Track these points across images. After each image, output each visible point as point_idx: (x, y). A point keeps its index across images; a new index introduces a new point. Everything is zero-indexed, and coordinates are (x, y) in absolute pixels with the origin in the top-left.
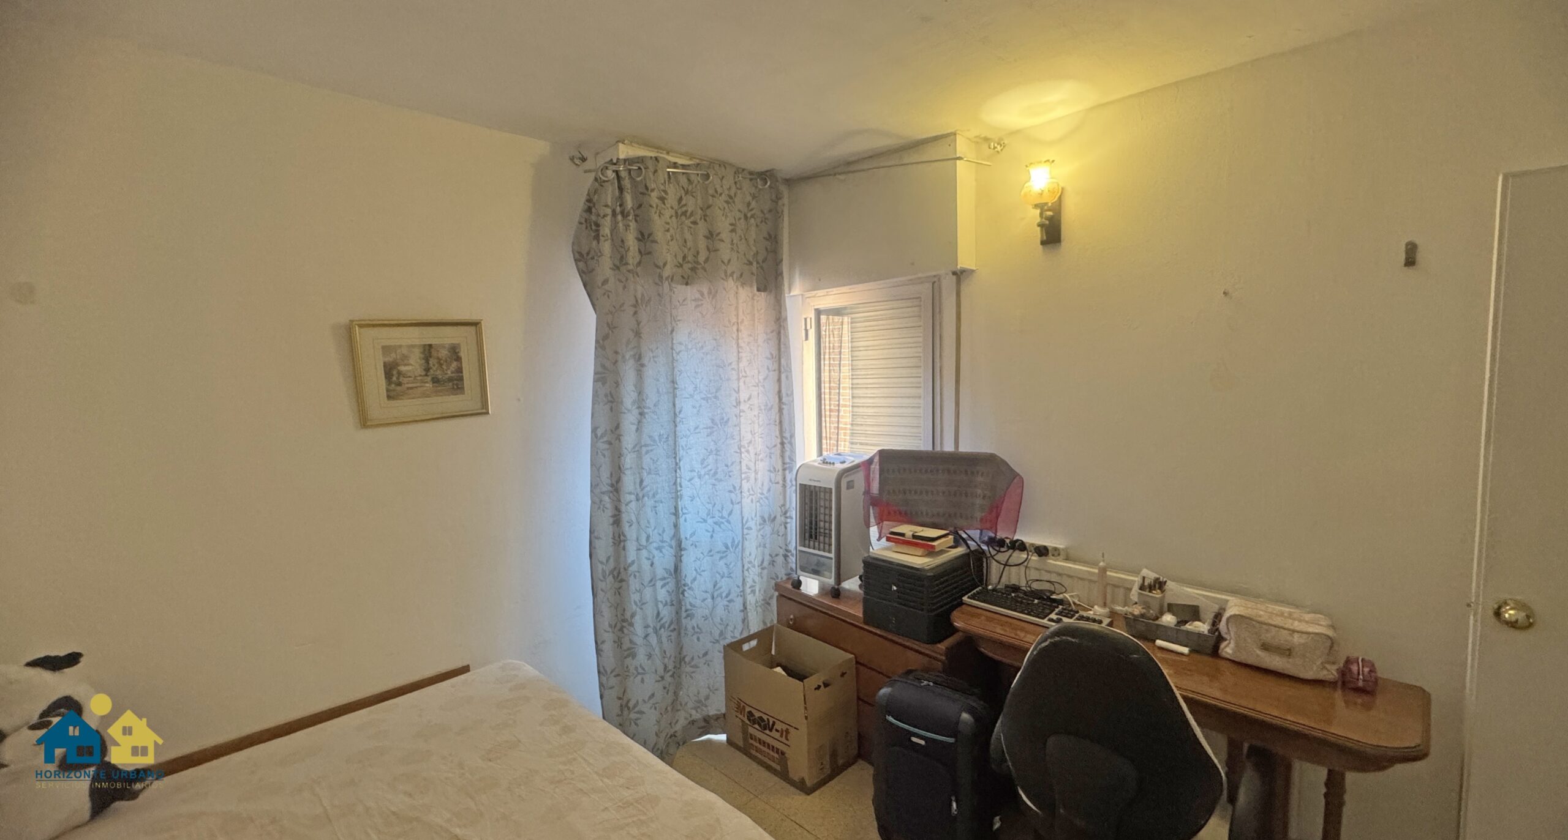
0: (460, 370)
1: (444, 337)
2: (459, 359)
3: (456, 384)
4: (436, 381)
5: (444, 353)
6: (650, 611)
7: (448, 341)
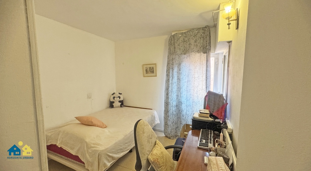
0: (153, 70)
1: (151, 66)
2: (153, 69)
3: (153, 72)
4: (151, 72)
5: (152, 68)
6: (172, 111)
7: (152, 67)
